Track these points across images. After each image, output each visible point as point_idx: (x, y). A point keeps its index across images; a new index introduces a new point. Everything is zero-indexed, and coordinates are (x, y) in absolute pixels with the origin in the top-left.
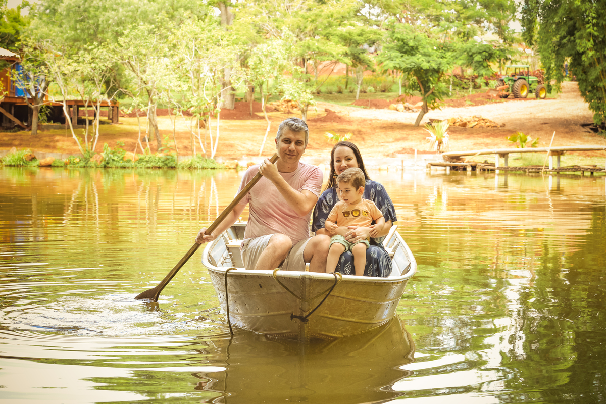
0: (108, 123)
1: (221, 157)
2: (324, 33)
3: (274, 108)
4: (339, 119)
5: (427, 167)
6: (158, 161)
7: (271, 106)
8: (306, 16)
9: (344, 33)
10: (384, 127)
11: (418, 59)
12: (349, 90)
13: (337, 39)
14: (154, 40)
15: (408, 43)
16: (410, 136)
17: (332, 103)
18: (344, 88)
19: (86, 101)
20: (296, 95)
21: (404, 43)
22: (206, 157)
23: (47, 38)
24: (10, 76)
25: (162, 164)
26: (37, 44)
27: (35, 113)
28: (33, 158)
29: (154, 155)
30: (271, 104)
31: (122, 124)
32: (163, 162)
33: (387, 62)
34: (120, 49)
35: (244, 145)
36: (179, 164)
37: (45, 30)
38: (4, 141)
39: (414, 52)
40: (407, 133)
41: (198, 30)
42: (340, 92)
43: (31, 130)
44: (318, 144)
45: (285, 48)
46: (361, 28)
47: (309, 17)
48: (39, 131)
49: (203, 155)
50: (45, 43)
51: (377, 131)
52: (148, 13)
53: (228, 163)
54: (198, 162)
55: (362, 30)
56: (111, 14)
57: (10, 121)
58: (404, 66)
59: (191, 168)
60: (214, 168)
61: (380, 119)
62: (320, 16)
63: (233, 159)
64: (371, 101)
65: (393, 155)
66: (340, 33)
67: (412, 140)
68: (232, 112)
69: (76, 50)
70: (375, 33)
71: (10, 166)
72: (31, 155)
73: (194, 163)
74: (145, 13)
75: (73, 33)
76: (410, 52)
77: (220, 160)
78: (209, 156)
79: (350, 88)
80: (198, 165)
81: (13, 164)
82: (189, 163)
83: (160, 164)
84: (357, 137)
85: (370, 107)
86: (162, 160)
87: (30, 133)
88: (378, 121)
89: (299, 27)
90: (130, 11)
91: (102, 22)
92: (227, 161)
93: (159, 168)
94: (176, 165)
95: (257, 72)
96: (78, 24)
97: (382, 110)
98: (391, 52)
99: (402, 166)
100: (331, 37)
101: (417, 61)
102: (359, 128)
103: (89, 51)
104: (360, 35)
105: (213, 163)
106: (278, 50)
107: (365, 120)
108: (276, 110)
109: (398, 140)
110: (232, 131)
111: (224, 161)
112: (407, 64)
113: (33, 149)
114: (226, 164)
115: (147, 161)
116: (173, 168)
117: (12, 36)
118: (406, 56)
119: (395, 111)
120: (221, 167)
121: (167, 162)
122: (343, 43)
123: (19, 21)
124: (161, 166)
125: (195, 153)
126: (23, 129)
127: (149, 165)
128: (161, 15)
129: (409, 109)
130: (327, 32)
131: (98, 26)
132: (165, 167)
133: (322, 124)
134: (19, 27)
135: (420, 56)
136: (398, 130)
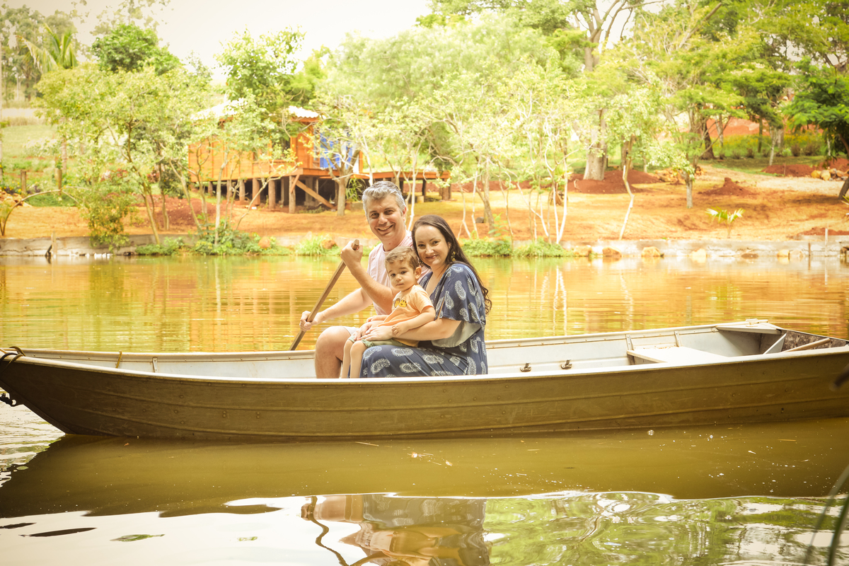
0: (437, 200)
1: (569, 242)
2: (714, 78)
3: (658, 177)
4: (741, 191)
5: (842, 252)
6: (488, 248)
7: (656, 175)
8: (687, 58)
9: (738, 79)
10: (799, 201)
11: (840, 110)
12: (762, 154)
13: (729, 86)
14: (480, 92)
15: (827, 89)
16: (830, 212)
17: (736, 170)
18: (757, 150)
19: (397, 173)
20: (666, 160)
21: (822, 90)
22: (550, 242)
23: (347, 93)
24: (304, 142)
25: (493, 251)
26: (335, 102)
27: (341, 188)
28: (333, 246)
29: (483, 240)
30: (656, 173)
31: (455, 201)
32: (494, 248)
33: (799, 115)
34: (437, 104)
35: (607, 226)
36: (514, 251)
37: (344, 83)
38: (302, 224)
39: (835, 102)
40: (827, 208)
41: (536, 78)
42: (750, 156)
43: (337, 210)
44: (707, 224)
45: (651, 99)
46: (761, 71)
47: (692, 58)
48: (347, 212)
49: (546, 240)
50: (344, 99)
51: (787, 205)
52: (473, 58)
53: (578, 249)
54: (539, 249)
55: (763, 74)
56: (425, 60)
57: (314, 200)
58: (821, 119)
59: (529, 256)
60: (559, 256)
61: (795, 190)
62: (707, 56)
63: (585, 244)
64: (787, 168)
65: (798, 237)
66: (734, 78)
67: (832, 217)
68: (599, 183)
69: (383, 107)
70: (780, 78)
71: (304, 255)
72: (330, 241)
73: (533, 249)
74: (469, 59)
75: (378, 85)
76: (830, 101)
77: (568, 245)
78: (554, 240)
79: (764, 150)
80: (539, 251)
81: (307, 252)
82: (527, 249)
83: (491, 251)
84: (759, 214)
85: (786, 175)
86: (493, 246)
87: (336, 213)
88: (793, 193)
89: (680, 72)
90: (450, 55)
91: (414, 70)
92: (577, 247)
93: (489, 256)
94: (511, 252)
95: (615, 131)
96: (384, 74)
97: (801, 179)
98: (805, 102)
99: (809, 251)
100: (722, 84)
101: (839, 112)
102: (765, 202)
103: (399, 108)
104: (761, 80)
105: (558, 249)
106: (641, 102)
107: (775, 192)
108: (662, 180)
109: (813, 217)
110: (596, 208)
111: (573, 247)
112: (825, 117)
113: (335, 234)
114: (575, 251)
115: (474, 248)
116: (506, 256)
117: (307, 92)
118: (824, 107)
119: (819, 180)
120: (568, 254)
121: (499, 249)
122: (738, 92)
123: (318, 73)
124: (491, 253)
125: (536, 236)
126: (328, 209)
127: (476, 253)
128: (489, 60)
129: (837, 177)
130: (718, 77)
131: (409, 76)
132: (497, 254)
133: (717, 198)
134: (315, 80)
135: (843, 106)
136: (815, 205)
